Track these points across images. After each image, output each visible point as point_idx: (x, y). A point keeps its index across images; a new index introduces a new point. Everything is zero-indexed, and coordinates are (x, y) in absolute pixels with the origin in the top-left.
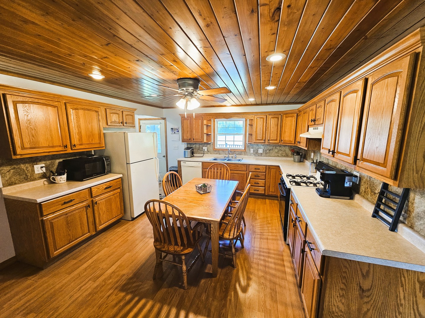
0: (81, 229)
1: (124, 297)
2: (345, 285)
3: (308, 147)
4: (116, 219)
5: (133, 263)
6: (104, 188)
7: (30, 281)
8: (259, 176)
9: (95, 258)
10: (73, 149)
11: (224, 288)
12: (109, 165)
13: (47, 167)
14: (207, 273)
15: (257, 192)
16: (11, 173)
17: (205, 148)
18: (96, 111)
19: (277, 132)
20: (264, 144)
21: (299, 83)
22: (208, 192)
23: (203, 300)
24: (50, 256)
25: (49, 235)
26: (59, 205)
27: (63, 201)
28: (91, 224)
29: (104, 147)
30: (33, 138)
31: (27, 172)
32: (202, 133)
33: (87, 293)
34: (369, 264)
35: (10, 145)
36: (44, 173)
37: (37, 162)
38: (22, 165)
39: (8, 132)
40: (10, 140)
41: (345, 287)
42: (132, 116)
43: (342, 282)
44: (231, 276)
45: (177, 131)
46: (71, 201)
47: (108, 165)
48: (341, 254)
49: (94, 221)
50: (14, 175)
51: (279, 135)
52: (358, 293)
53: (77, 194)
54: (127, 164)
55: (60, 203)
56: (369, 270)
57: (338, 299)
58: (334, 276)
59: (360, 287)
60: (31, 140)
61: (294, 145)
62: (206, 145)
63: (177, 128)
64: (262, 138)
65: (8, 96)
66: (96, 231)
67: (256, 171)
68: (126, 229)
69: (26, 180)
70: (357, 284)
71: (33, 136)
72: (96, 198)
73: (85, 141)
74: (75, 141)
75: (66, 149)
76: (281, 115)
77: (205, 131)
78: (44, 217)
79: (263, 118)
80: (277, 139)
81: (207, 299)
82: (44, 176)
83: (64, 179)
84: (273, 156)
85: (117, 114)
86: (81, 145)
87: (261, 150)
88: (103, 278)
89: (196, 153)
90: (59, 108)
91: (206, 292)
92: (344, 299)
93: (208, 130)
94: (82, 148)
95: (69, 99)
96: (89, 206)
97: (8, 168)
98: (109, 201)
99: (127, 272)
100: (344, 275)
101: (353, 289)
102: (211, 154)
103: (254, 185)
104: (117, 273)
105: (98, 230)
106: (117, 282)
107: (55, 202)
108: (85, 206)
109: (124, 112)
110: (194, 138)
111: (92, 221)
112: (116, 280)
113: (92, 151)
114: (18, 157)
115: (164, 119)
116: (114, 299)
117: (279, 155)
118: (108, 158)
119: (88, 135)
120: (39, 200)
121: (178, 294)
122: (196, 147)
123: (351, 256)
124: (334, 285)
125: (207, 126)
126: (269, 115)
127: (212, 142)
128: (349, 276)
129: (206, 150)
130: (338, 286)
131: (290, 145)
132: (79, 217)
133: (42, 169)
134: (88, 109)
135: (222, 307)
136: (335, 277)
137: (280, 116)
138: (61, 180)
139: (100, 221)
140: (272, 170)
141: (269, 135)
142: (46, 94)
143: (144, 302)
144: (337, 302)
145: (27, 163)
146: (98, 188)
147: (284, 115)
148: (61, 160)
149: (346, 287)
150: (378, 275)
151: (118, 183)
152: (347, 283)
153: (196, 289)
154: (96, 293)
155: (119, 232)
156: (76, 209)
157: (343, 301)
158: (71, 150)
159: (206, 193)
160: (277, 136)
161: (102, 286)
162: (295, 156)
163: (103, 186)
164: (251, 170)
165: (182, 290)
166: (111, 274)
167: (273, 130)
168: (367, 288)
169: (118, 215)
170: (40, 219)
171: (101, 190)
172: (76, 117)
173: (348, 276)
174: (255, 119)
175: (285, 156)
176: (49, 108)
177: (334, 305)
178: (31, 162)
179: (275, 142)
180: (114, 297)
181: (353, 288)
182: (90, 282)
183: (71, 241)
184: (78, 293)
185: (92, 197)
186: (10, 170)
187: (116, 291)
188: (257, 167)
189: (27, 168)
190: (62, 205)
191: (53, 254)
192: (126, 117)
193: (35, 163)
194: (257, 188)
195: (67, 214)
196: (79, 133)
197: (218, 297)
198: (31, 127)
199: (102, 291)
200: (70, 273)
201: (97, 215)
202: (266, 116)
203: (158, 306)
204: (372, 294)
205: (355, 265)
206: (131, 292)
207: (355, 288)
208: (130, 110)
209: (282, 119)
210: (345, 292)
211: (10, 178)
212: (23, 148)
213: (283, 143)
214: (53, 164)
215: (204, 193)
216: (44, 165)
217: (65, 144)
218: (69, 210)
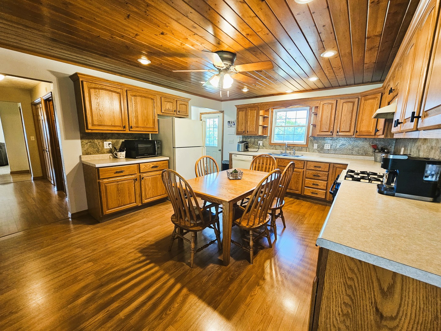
0: (129, 198)
1: (140, 257)
2: (352, 300)
3: (387, 133)
4: (161, 198)
5: (160, 234)
6: (151, 167)
7: (89, 228)
8: (319, 176)
9: (135, 223)
10: (131, 130)
11: (230, 278)
12: (160, 148)
13: (113, 145)
14: (220, 259)
15: (316, 196)
16: (88, 145)
17: (261, 143)
18: (152, 99)
19: (351, 121)
20: (331, 136)
21: (370, 39)
22: (238, 179)
23: (203, 281)
24: (104, 214)
25: (103, 195)
26: (112, 173)
27: (115, 170)
28: (137, 196)
29: (157, 132)
30: (100, 117)
31: (98, 146)
32: (257, 125)
33: (117, 246)
34: (395, 274)
35: (84, 121)
36: (111, 149)
37: (106, 139)
38: (96, 140)
39: (84, 111)
40: (84, 118)
41: (350, 303)
42: (186, 105)
43: (346, 293)
44: (243, 270)
45: (234, 124)
46: (122, 172)
47: (158, 148)
48: (344, 248)
49: (140, 194)
50: (90, 147)
51: (354, 126)
52: (372, 318)
53: (127, 167)
54: (173, 148)
55: (113, 171)
56: (393, 284)
57: (340, 317)
58: (334, 280)
59: (377, 310)
60: (99, 118)
61: (373, 137)
62: (261, 139)
63: (233, 121)
64: (329, 129)
65: (84, 83)
66: (142, 204)
67: (316, 169)
68: (167, 208)
69: (98, 152)
70: (372, 303)
71: (100, 116)
72: (144, 174)
73: (140, 124)
74: (133, 124)
75: (125, 129)
76: (359, 98)
77: (261, 123)
78: (100, 180)
79: (332, 104)
80: (350, 130)
81: (208, 281)
82: (110, 151)
83: (123, 156)
84: (345, 154)
85: (171, 102)
86: (137, 127)
87: (329, 146)
88: (133, 239)
89: (251, 148)
90: (121, 94)
91: (209, 276)
92: (349, 320)
93: (265, 122)
94: (138, 130)
95: (129, 86)
96: (136, 179)
97: (86, 141)
98: (154, 179)
99: (152, 239)
100: (349, 283)
101: (365, 310)
102: (266, 149)
103: (312, 187)
104: (144, 239)
105: (143, 203)
106: (140, 245)
107: (109, 170)
108: (134, 178)
109: (178, 102)
110: (248, 131)
111: (139, 194)
112: (141, 243)
113: (149, 134)
114: (90, 131)
115: (222, 112)
116: (132, 256)
117: (354, 152)
118: (160, 142)
119: (144, 119)
120: (97, 166)
121: (183, 269)
122: (251, 140)
123: (360, 254)
124: (334, 294)
125: (264, 117)
126: (341, 99)
127: (269, 135)
128: (359, 286)
129: (261, 144)
130: (340, 298)
131: (368, 137)
132: (128, 187)
133: (109, 145)
134: (145, 96)
135: (218, 294)
136: (336, 283)
137: (357, 99)
138: (121, 156)
139: (146, 195)
140: (338, 169)
141: (339, 125)
142: (112, 82)
143: (151, 266)
144: (339, 322)
145: (99, 139)
146: (145, 166)
147: (363, 98)
148: (123, 140)
149: (353, 303)
150: (411, 298)
151: (165, 164)
152: (354, 296)
153: (201, 270)
154: (122, 248)
155: (161, 208)
156: (126, 179)
157: (348, 323)
158: (129, 131)
159: (236, 179)
160: (350, 127)
161: (129, 245)
162: (376, 154)
163: (151, 165)
164: (310, 168)
165: (188, 267)
166: (139, 238)
167: (345, 118)
168: (389, 315)
169: (163, 194)
170: (98, 181)
171: (148, 168)
172: (135, 103)
173: (357, 285)
174: (321, 105)
175: (362, 155)
176: (114, 94)
177: (334, 326)
178: (102, 139)
179: (347, 134)
180: (132, 254)
181: (365, 307)
182: (123, 239)
183: (120, 205)
184: (112, 244)
185: (140, 173)
186: (87, 143)
187: (136, 251)
188: (317, 165)
189: (99, 143)
190: (115, 173)
191: (105, 211)
192: (179, 106)
193: (105, 140)
194: (316, 191)
195: (118, 182)
196: (136, 117)
197: (219, 284)
198: (100, 108)
199: (127, 248)
200: (113, 230)
201: (143, 189)
202: (337, 101)
203: (161, 272)
204: (398, 326)
205: (369, 271)
206: (146, 256)
207: (368, 309)
208: (184, 100)
209: (359, 104)
210: (352, 310)
211: (87, 149)
212: (93, 125)
213: (358, 135)
214: (117, 143)
215: (233, 179)
216: (111, 142)
217: (124, 125)
218: (120, 179)
